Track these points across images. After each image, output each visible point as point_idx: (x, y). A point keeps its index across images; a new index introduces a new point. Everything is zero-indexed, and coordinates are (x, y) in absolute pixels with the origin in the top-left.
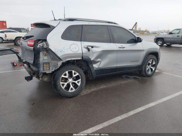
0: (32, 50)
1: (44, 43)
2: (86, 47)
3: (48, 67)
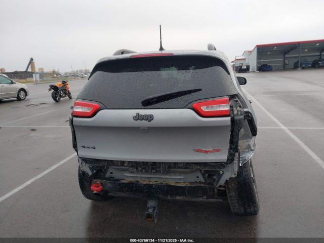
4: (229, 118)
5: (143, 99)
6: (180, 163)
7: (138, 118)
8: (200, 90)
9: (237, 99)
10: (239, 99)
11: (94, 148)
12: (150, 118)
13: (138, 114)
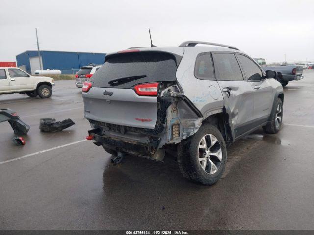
0: (156, 102)
1: (171, 88)
2: (226, 89)
3: (177, 132)
4: (156, 98)
5: (109, 81)
6: (132, 127)
7: (106, 93)
8: (145, 76)
9: (177, 86)
10: (178, 85)
11: (89, 112)
12: (111, 94)
13: (106, 91)
